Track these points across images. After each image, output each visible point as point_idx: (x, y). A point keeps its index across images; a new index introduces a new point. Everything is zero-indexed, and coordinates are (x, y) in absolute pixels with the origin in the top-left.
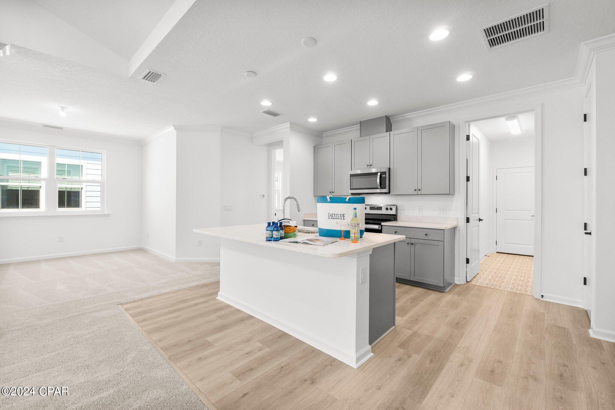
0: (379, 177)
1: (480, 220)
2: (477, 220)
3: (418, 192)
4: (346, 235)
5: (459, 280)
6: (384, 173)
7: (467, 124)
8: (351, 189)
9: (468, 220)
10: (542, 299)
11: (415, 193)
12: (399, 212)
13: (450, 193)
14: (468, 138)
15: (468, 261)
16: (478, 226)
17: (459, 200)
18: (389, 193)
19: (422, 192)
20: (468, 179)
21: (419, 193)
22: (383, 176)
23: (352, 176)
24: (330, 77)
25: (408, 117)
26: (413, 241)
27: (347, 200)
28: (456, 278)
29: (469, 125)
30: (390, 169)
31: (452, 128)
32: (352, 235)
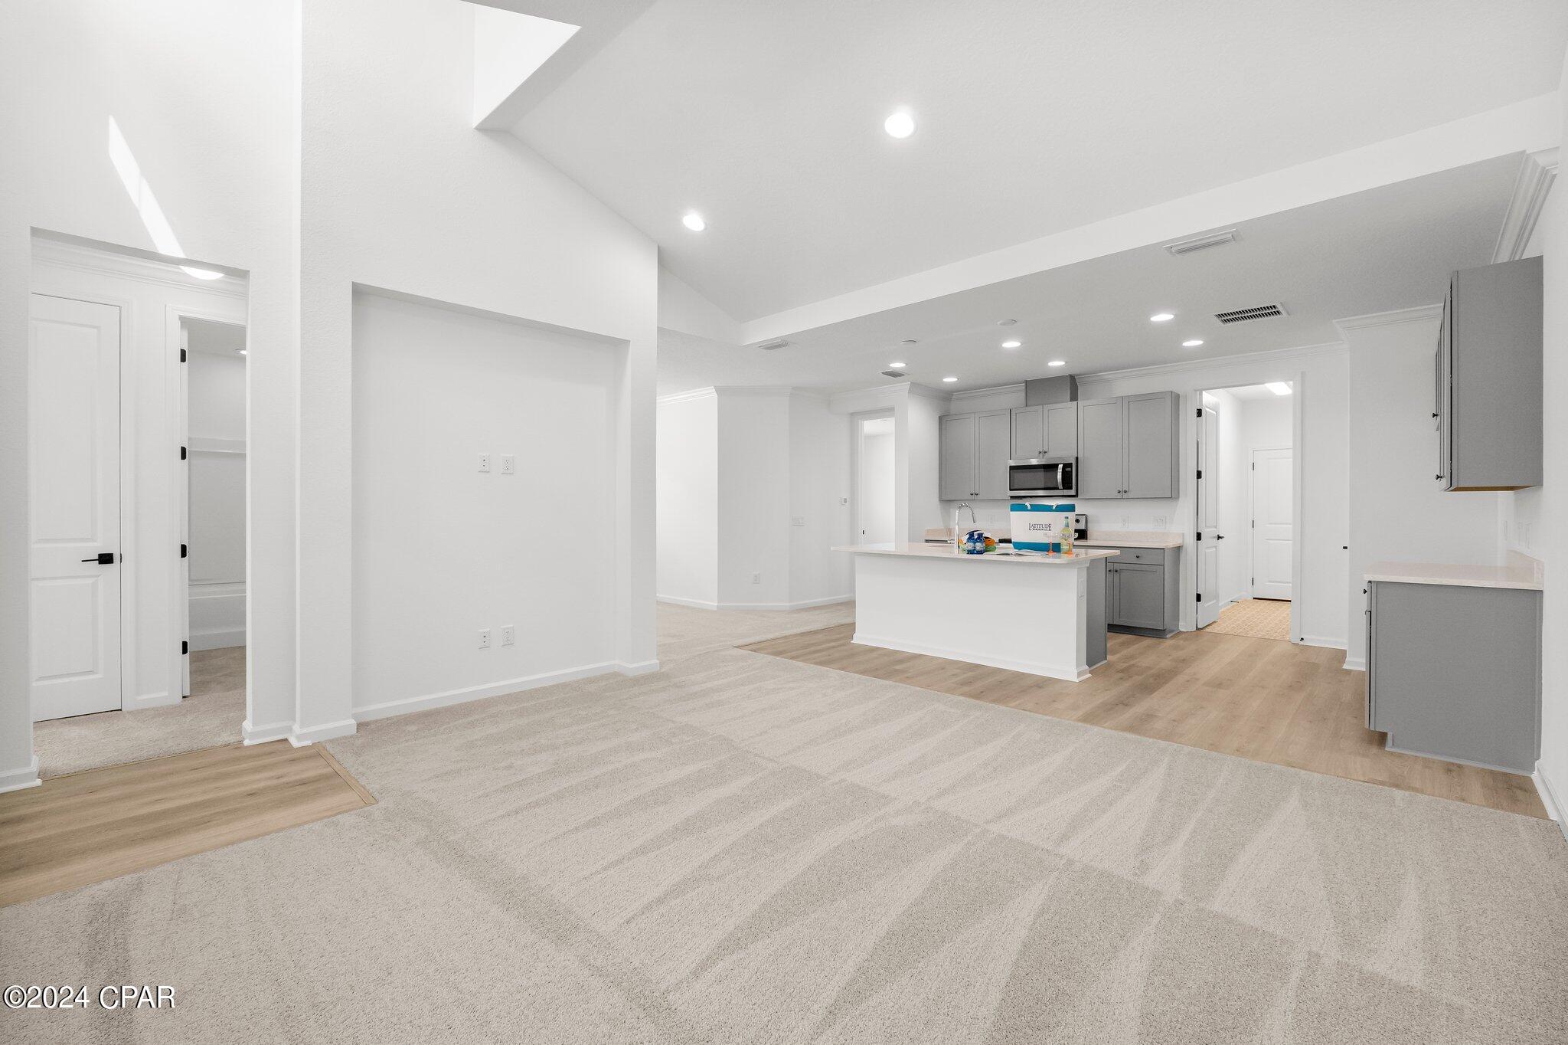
0: (1060, 471)
1: (1219, 537)
2: (1214, 537)
3: (1123, 495)
4: (1056, 548)
5: (1185, 625)
6: (1070, 465)
7: (1198, 392)
8: (1010, 490)
9: (1199, 537)
10: (1302, 643)
11: (1119, 496)
12: (1089, 525)
13: (1173, 494)
14: (1199, 413)
15: (1199, 598)
16: (1216, 547)
17: (1185, 506)
18: (1076, 496)
19: (1131, 495)
20: (1199, 475)
21: (1125, 495)
22: (1068, 469)
23: (1012, 468)
24: (1012, 345)
25: (1106, 377)
26: (1117, 567)
27: (1054, 508)
28: (1181, 623)
29: (1201, 394)
30: (1077, 458)
31: (1176, 398)
32: (1064, 547)
